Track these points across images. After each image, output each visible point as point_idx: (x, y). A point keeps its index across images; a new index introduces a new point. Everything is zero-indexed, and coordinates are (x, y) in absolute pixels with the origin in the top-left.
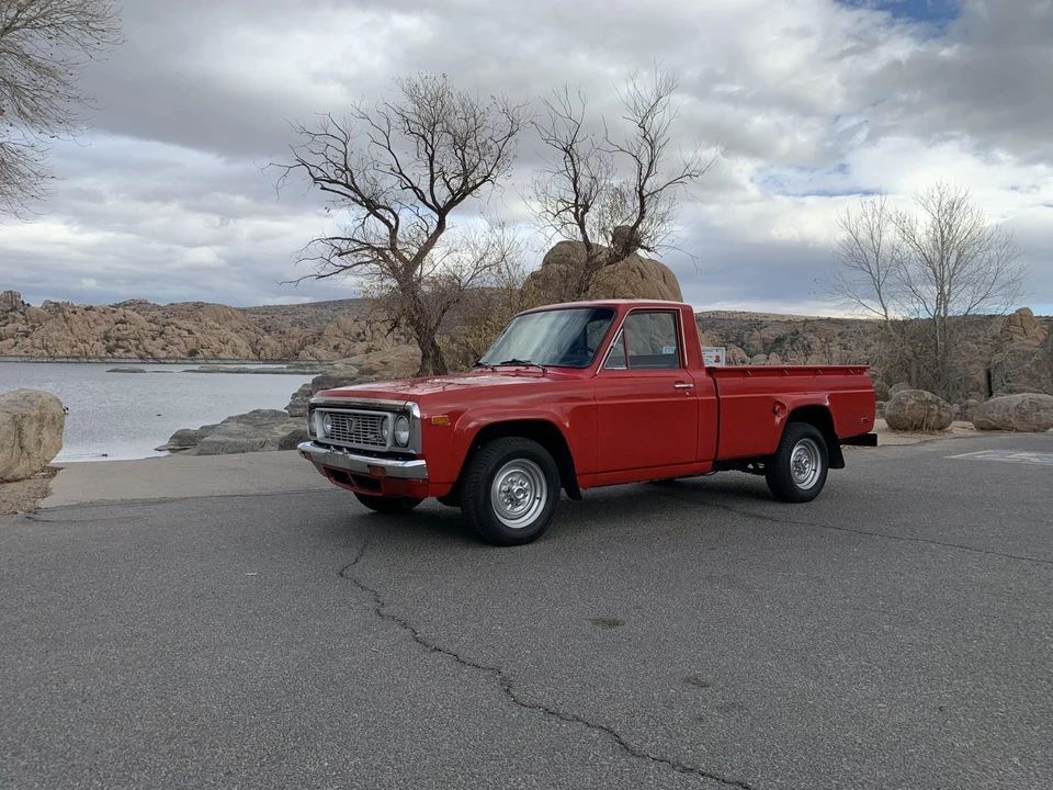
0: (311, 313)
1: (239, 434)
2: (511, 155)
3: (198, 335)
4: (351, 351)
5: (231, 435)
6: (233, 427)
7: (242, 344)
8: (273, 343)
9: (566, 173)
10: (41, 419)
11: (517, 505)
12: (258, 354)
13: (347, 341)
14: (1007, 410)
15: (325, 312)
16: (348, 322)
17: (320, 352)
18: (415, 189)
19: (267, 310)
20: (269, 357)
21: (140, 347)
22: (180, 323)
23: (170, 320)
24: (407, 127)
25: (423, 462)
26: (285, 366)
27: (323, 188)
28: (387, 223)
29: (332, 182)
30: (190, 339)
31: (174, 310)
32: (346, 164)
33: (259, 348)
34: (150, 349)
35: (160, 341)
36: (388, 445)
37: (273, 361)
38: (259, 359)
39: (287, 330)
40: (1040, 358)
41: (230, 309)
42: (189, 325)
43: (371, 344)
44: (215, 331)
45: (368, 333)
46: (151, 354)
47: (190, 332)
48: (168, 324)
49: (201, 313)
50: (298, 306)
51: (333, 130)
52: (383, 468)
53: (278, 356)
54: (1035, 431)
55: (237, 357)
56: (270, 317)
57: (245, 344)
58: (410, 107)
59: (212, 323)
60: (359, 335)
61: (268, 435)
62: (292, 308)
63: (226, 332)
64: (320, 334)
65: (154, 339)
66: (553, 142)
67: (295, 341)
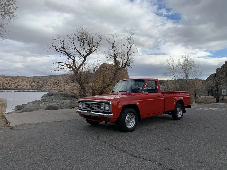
0: (44, 78)
1: (33, 106)
2: (100, 45)
3: (18, 83)
4: (54, 87)
5: (31, 106)
6: (31, 104)
7: (28, 85)
8: (35, 85)
9: (112, 50)
10: (2, 104)
11: (130, 123)
12: (32, 87)
13: (52, 84)
14: (203, 99)
15: (47, 78)
16: (53, 80)
17: (47, 87)
18: (79, 52)
19: (34, 77)
20: (35, 88)
21: (4, 86)
22: (13, 80)
23: (11, 80)
24: (78, 39)
25: (112, 114)
26: (39, 90)
27: (58, 52)
28: (73, 59)
29: (60, 50)
30: (16, 84)
31: (12, 77)
32: (63, 47)
33: (32, 86)
34: (6, 86)
35: (8, 85)
36: (103, 110)
37: (35, 89)
38: (32, 89)
39: (39, 82)
40: (205, 88)
41: (26, 77)
42: (16, 81)
43: (58, 85)
44: (22, 82)
45: (58, 83)
46: (6, 88)
47: (16, 82)
48: (11, 81)
49: (18, 78)
50: (41, 77)
51: (60, 39)
52: (103, 115)
53: (37, 88)
54: (208, 103)
55: (27, 88)
56: (35, 79)
57: (29, 85)
58: (78, 35)
59: (21, 80)
60: (55, 83)
61: (39, 106)
62: (40, 77)
63: (24, 82)
64: (46, 83)
65: (7, 84)
66: (110, 43)
67: (41, 84)
